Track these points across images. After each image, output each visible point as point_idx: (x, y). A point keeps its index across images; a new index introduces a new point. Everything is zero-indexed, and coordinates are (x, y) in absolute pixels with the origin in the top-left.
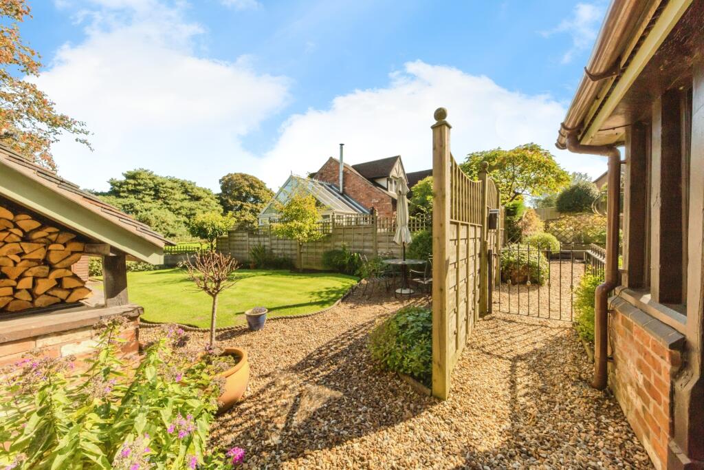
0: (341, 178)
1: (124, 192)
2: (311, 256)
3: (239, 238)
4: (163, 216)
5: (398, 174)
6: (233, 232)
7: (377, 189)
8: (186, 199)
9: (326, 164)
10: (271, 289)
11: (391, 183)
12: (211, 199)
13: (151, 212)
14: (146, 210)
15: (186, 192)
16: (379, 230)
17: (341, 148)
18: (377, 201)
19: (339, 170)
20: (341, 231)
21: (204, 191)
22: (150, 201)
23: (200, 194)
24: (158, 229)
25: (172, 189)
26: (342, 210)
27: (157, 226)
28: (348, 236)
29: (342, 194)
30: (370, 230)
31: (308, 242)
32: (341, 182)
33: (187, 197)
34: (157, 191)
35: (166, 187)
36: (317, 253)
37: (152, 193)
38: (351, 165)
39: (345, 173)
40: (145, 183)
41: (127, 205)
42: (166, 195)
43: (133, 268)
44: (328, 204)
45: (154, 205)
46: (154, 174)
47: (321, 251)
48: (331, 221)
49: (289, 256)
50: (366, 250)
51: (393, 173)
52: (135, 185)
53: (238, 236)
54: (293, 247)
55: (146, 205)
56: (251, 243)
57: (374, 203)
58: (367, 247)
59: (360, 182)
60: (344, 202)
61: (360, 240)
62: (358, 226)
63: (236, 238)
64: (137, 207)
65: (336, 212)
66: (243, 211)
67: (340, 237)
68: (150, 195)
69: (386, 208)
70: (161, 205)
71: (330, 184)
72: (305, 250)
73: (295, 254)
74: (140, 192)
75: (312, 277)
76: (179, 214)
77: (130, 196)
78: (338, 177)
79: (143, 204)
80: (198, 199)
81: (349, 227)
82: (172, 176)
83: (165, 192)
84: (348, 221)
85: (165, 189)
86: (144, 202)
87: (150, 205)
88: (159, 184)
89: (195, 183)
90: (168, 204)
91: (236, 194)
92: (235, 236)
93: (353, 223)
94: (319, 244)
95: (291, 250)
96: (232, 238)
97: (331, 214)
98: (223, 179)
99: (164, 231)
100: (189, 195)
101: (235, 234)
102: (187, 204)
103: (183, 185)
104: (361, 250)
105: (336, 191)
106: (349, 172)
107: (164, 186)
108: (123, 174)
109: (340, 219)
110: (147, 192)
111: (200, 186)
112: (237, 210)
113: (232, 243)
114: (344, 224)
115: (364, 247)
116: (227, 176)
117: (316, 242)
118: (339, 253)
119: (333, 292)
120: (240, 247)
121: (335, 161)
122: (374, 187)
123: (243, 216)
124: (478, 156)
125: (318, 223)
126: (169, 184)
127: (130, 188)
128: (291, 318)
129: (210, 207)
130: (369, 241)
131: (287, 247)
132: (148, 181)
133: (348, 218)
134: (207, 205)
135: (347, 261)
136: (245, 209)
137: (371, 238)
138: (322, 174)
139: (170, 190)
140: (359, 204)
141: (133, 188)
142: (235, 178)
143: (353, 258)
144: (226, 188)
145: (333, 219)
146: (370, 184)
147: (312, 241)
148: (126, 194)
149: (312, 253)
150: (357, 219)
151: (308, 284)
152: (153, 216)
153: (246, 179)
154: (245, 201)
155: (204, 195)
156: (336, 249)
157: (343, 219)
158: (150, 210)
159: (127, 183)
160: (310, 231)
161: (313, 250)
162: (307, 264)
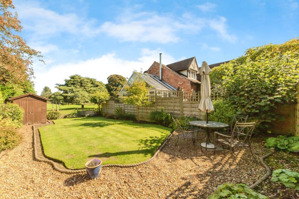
0: (160, 72)
1: (70, 84)
2: (145, 114)
3: (111, 104)
4: (83, 94)
5: (194, 67)
6: (108, 101)
7: (181, 77)
8: (92, 86)
9: (152, 65)
10: (119, 135)
11: (190, 73)
12: (103, 86)
13: (79, 92)
14: (77, 91)
15: (92, 83)
16: (184, 100)
17: (160, 56)
18: (182, 83)
19: (159, 68)
20: (160, 101)
21: (100, 83)
22: (79, 87)
23: (98, 84)
24: (82, 100)
25: (87, 82)
26: (161, 89)
27: (81, 98)
28: (164, 103)
29: (161, 81)
30: (178, 100)
31: (142, 106)
32: (160, 74)
33: (93, 86)
34: (81, 83)
35: (85, 82)
36: (147, 113)
37: (80, 84)
38: (166, 65)
39: (162, 69)
40: (77, 80)
41: (71, 90)
42: (85, 85)
43: (68, 116)
44: (153, 86)
45: (80, 89)
46: (81, 76)
47: (149, 111)
48: (155, 95)
49: (133, 114)
50: (175, 112)
51: (191, 67)
52: (74, 81)
53: (110, 103)
54: (135, 109)
55: (78, 89)
56: (116, 106)
57: (179, 85)
58: (176, 110)
59: (172, 74)
60: (163, 85)
61: (172, 106)
62: (170, 98)
63: (109, 104)
64: (74, 90)
65: (158, 90)
66: (117, 91)
67: (160, 104)
68: (79, 85)
69: (187, 87)
70: (83, 89)
71: (155, 76)
72: (141, 111)
73: (136, 113)
74: (75, 84)
75: (144, 127)
76: (90, 93)
77: (72, 86)
78: (159, 71)
79: (76, 89)
80: (97, 86)
81: (165, 98)
82: (87, 77)
83: (84, 84)
84: (164, 95)
85: (84, 82)
86: (77, 88)
87: (79, 89)
88: (82, 80)
89: (96, 79)
90: (85, 89)
91: (114, 83)
92: (109, 103)
93: (167, 96)
94: (148, 108)
95: (134, 110)
96: (108, 104)
97: (155, 91)
98: (109, 78)
99: (84, 100)
100: (94, 85)
101: (109, 102)
102: (93, 88)
103: (91, 80)
104: (173, 111)
105: (158, 79)
106: (164, 68)
107: (84, 81)
108: (70, 77)
109: (160, 94)
110: (78, 84)
111: (98, 81)
112: (114, 91)
113: (108, 106)
114: (162, 96)
115: (174, 110)
116: (110, 76)
117: (147, 106)
118: (160, 113)
119: (155, 141)
120: (111, 108)
121: (157, 63)
122: (179, 75)
123: (117, 93)
124: (255, 50)
125: (148, 96)
126: (86, 80)
127: (72, 82)
128: (121, 167)
129: (102, 90)
130: (178, 106)
131: (132, 109)
132: (78, 79)
133: (165, 93)
134: (100, 89)
135: (164, 118)
136: (117, 90)
137: (179, 105)
138: (150, 71)
139: (86, 83)
140: (171, 85)
141: (73, 82)
142: (113, 77)
143: (168, 117)
144: (110, 81)
145: (156, 94)
146: (177, 74)
147: (144, 106)
148: (70, 85)
149: (145, 112)
150: (170, 93)
151: (140, 133)
152: (80, 94)
153: (118, 77)
154: (117, 87)
155: (99, 84)
156: (157, 110)
157: (161, 93)
158: (79, 91)
159: (70, 81)
160: (143, 100)
161: (145, 111)
162: (142, 118)
